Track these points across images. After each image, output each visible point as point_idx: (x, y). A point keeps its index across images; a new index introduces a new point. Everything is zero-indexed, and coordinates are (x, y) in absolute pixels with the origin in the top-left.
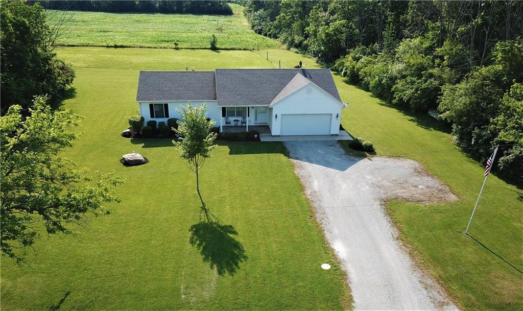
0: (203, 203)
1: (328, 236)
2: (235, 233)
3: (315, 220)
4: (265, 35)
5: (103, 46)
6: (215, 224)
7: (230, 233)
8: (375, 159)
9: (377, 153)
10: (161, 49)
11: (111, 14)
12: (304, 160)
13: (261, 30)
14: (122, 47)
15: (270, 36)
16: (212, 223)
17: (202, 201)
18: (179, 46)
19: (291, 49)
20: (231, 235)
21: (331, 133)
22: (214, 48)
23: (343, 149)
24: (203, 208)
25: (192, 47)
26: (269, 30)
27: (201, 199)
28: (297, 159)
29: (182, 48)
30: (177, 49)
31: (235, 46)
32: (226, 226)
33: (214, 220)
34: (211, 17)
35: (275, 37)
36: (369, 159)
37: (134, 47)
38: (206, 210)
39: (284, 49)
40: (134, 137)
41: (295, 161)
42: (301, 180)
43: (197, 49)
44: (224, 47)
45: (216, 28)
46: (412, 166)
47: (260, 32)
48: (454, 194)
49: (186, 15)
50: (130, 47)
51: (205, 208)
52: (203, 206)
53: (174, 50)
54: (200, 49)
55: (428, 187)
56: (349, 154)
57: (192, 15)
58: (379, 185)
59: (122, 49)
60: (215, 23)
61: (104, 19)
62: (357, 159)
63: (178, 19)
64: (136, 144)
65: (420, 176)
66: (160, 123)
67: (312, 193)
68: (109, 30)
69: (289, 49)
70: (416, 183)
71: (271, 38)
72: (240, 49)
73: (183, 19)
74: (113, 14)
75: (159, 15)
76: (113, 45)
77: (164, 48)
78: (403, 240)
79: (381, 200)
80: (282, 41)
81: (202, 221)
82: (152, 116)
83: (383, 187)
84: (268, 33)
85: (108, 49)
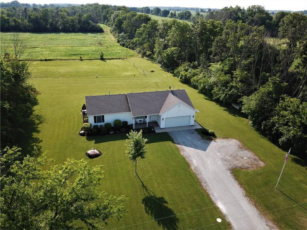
0: (142, 182)
1: (212, 198)
2: (166, 202)
3: (202, 188)
4: (127, 47)
5: (38, 60)
6: (153, 197)
7: (164, 203)
8: (217, 140)
9: (217, 137)
10: (72, 61)
11: (34, 34)
12: (183, 144)
13: (124, 44)
14: (49, 60)
15: (130, 48)
16: (152, 196)
17: (141, 180)
18: (82, 59)
19: (144, 57)
20: (165, 204)
21: (191, 125)
22: (102, 59)
23: (200, 135)
24: (143, 185)
25: (90, 58)
26: (129, 45)
27: (140, 179)
28: (179, 144)
29: (84, 60)
30: (81, 60)
31: (113, 57)
32: (159, 198)
33: (152, 194)
34: (93, 35)
35: (133, 49)
36: (214, 141)
37: (57, 60)
38: (145, 187)
39: (140, 57)
40: (87, 136)
41: (178, 146)
42: (186, 159)
43: (93, 59)
44: (107, 58)
45: (98, 43)
46: (236, 144)
47: (123, 45)
48: (262, 161)
49: (78, 34)
50: (54, 60)
51: (144, 186)
52: (143, 184)
53: (80, 61)
54: (94, 59)
55: (248, 158)
56: (204, 139)
57: (81, 34)
58: (225, 159)
59: (50, 61)
60: (96, 39)
61: (31, 38)
62: (209, 142)
63: (74, 37)
64: (90, 141)
65: (242, 150)
66: (100, 126)
67: (195, 168)
68: (37, 46)
69: (143, 57)
70: (242, 156)
71: (130, 49)
72: (116, 59)
73: (77, 37)
74: (36, 34)
75: (62, 34)
76: (44, 59)
77: (74, 60)
78: (248, 196)
79: (230, 169)
80: (138, 52)
81: (146, 195)
82: (95, 122)
83: (227, 160)
84: (129, 46)
85: (42, 62)
